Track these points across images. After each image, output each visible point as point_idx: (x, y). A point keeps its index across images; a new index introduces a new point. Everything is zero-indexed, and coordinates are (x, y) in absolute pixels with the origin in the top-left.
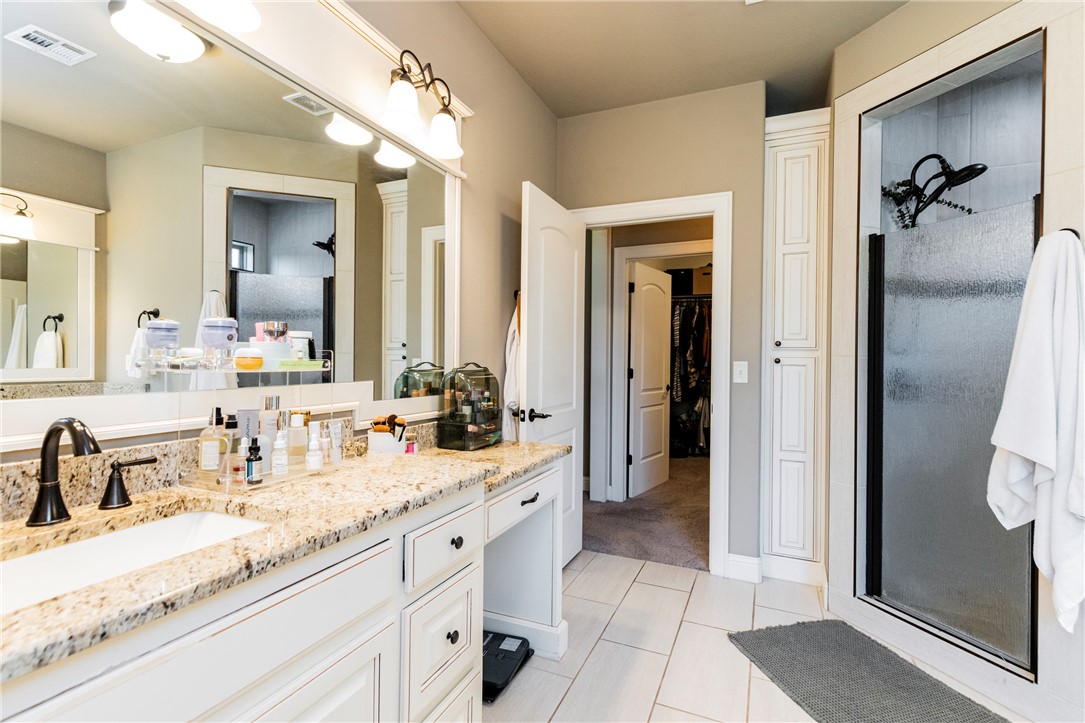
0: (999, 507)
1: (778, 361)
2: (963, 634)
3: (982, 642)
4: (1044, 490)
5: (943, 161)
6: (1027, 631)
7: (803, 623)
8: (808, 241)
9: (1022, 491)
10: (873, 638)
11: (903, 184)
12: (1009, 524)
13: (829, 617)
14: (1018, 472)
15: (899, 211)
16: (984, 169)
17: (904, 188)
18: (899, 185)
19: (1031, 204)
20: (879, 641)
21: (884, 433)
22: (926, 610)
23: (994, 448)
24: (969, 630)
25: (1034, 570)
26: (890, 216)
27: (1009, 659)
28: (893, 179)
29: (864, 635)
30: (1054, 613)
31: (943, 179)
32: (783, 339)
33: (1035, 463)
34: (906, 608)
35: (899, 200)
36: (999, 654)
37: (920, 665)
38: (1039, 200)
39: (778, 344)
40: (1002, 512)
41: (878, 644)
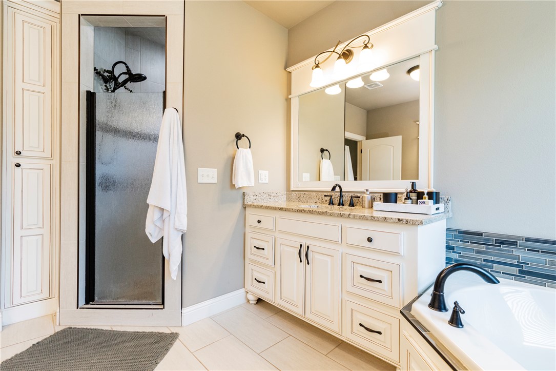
0: (150, 234)
1: (18, 165)
2: (136, 302)
3: (144, 301)
4: (166, 221)
5: (127, 67)
6: (161, 288)
7: (38, 343)
8: (44, 86)
9: (159, 224)
10: (88, 328)
11: (108, 71)
12: (153, 240)
13: (59, 329)
14: (157, 214)
15: (106, 86)
16: (145, 78)
17: (108, 74)
18: (105, 71)
19: (162, 95)
20: (92, 327)
21: (96, 207)
22: (118, 298)
23: (148, 206)
24: (138, 299)
25: (164, 258)
26: (100, 87)
27: (155, 303)
28: (102, 67)
29: (84, 329)
30: (170, 274)
31: (127, 76)
32: (23, 150)
33: (163, 209)
34: (108, 302)
35: (106, 80)
36: (150, 303)
37: (115, 329)
38: (165, 93)
39: (18, 153)
40: (151, 235)
41: (92, 329)
